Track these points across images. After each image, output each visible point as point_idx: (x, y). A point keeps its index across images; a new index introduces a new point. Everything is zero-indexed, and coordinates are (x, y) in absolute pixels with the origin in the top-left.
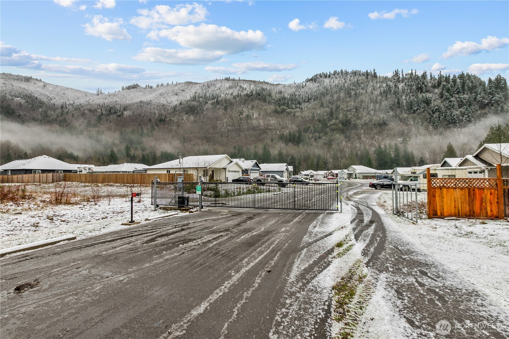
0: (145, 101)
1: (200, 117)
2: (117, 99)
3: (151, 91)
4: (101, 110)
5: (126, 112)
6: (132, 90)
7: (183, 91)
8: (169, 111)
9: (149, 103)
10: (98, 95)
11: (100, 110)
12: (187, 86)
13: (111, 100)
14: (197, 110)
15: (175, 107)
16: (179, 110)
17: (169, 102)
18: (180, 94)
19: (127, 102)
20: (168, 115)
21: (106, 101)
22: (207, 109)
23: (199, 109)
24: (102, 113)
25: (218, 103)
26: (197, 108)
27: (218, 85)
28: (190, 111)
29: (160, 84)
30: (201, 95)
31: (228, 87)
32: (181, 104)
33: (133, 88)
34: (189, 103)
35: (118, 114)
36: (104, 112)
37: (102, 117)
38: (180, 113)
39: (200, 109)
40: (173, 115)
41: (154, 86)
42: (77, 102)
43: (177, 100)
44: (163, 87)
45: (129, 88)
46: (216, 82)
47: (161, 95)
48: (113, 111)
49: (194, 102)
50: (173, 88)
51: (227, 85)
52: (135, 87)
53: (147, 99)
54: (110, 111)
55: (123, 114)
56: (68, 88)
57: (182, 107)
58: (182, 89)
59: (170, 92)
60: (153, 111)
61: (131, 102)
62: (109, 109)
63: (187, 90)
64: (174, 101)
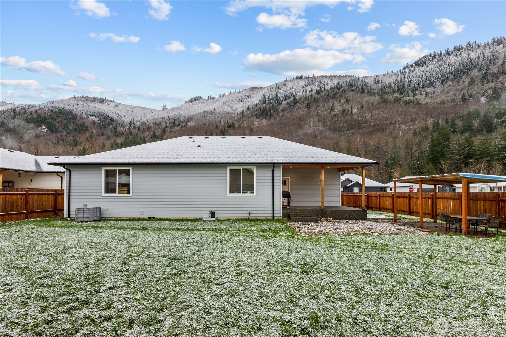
0: (209, 110)
1: (275, 119)
2: (181, 112)
3: (213, 102)
4: (166, 123)
5: (190, 123)
6: (195, 102)
7: (248, 96)
8: (235, 118)
9: (212, 113)
10: (163, 110)
11: (164, 124)
12: (252, 91)
13: (174, 113)
14: (271, 113)
15: (243, 113)
16: (247, 115)
17: (234, 109)
18: (246, 100)
19: (191, 113)
20: (235, 122)
21: (170, 115)
22: (282, 110)
23: (272, 111)
24: (167, 126)
25: (295, 101)
26: (270, 111)
27: (290, 85)
28: (262, 115)
29: (222, 94)
30: (271, 97)
31: (304, 85)
32: (248, 109)
33: (196, 100)
34: (259, 106)
35: (182, 125)
36: (168, 125)
37: (166, 130)
38: (248, 118)
39: (274, 111)
40: (241, 121)
41: (216, 97)
42: (144, 119)
43: (243, 107)
44: (225, 96)
45: (191, 101)
46: (286, 83)
47: (225, 103)
48: (177, 123)
49: (264, 105)
50: (237, 96)
51: (302, 83)
52: (197, 99)
53: (211, 109)
54: (174, 123)
55: (187, 125)
56: (136, 107)
57: (251, 112)
58: (247, 94)
59: (234, 99)
60: (217, 119)
61: (194, 113)
62: (173, 121)
63: (252, 96)
64: (240, 107)
